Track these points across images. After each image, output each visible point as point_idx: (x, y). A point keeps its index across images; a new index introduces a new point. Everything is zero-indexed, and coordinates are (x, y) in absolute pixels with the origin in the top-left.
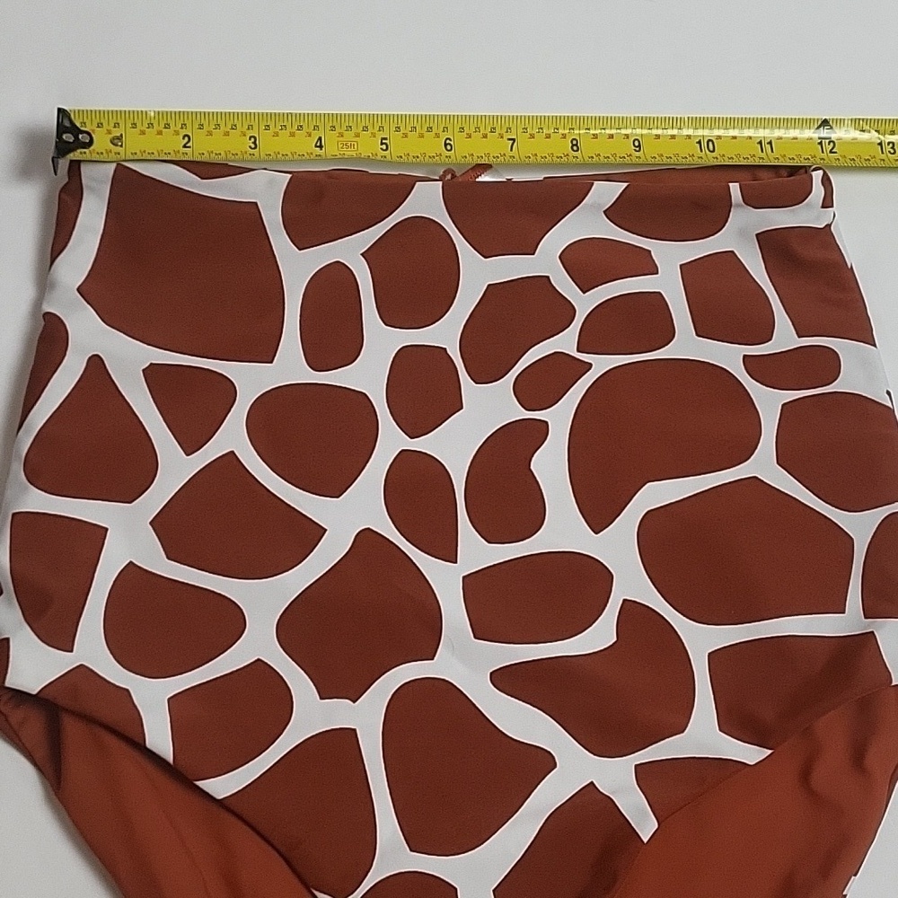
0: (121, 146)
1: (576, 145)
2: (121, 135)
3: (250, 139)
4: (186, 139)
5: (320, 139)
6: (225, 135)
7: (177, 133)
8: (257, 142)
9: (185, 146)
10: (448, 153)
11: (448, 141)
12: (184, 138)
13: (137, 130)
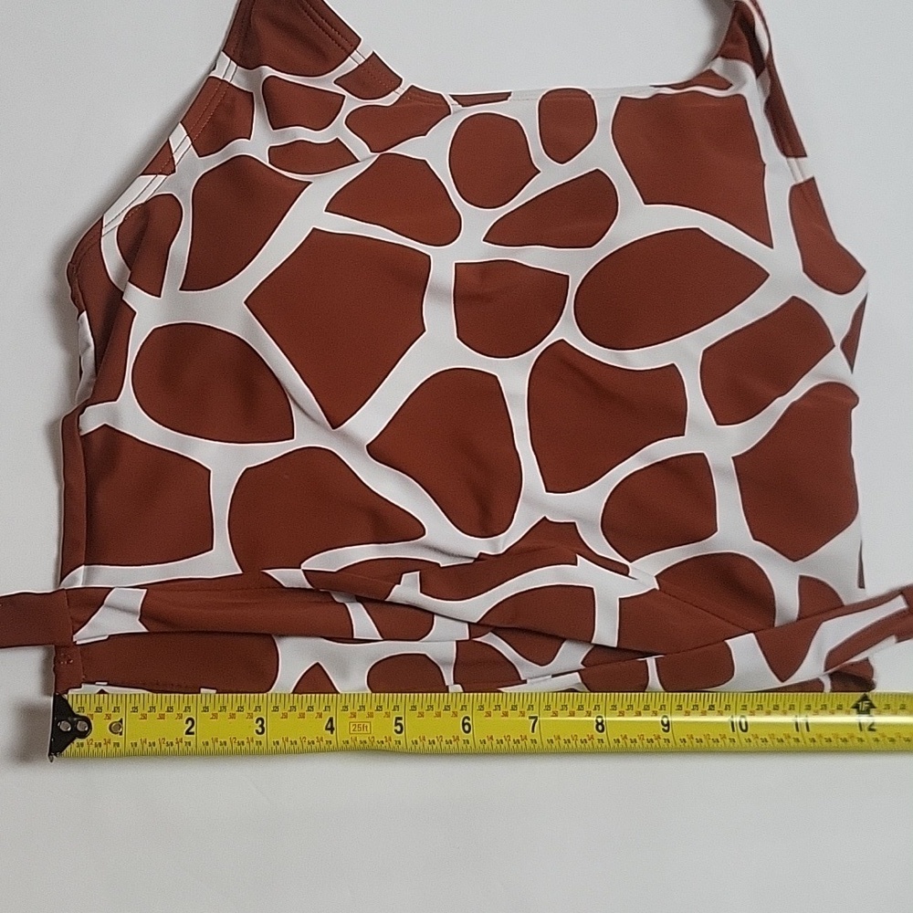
0: (121, 734)
1: (601, 724)
2: (121, 721)
3: (257, 722)
4: (190, 722)
5: (331, 720)
6: (231, 718)
7: (180, 717)
8: (265, 726)
9: (188, 733)
10: (466, 736)
11: (466, 721)
12: (187, 722)
13: (138, 714)
